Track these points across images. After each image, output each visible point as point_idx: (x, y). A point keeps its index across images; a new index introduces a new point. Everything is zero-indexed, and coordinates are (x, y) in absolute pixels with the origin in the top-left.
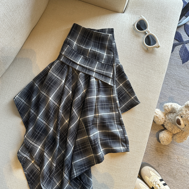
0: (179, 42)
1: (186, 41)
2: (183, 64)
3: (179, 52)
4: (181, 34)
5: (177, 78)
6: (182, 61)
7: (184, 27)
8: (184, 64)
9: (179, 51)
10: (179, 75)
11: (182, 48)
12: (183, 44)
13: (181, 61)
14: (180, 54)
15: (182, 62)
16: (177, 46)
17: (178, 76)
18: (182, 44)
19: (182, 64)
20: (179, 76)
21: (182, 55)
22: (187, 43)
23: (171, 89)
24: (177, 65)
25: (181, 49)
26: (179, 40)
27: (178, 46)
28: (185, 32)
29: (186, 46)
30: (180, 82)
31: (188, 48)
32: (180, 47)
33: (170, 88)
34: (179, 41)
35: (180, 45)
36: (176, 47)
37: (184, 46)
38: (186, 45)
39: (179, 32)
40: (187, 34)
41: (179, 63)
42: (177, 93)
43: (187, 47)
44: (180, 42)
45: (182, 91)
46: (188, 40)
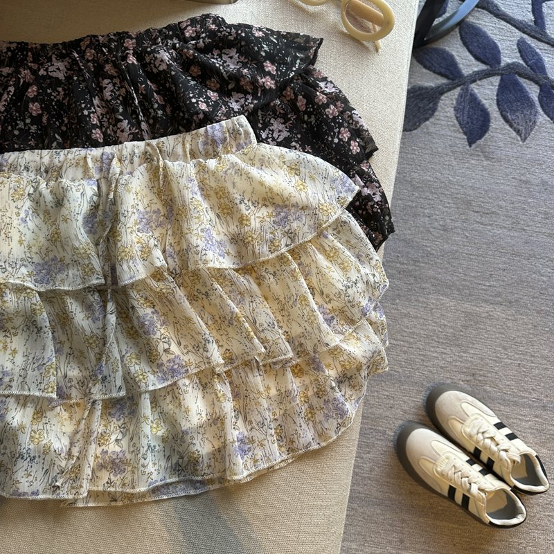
0: (451, 81)
1: (470, 75)
2: (470, 146)
3: (455, 110)
4: (452, 56)
5: (457, 194)
6: (468, 139)
7: (460, 33)
8: (473, 146)
9: (452, 109)
10: (463, 181)
11: (461, 97)
12: (464, 84)
13: (464, 139)
14: (458, 116)
15: (468, 141)
16: (446, 95)
17: (459, 185)
18: (460, 86)
19: (468, 147)
20: (463, 186)
21: (465, 118)
22: (474, 81)
23: (444, 230)
24: (452, 152)
25: (457, 100)
26: (448, 73)
27: (449, 93)
28: (465, 48)
29: (472, 90)
30: (469, 203)
31: (479, 95)
32: (454, 95)
33: (441, 225)
34: (451, 76)
35: (454, 88)
36: (443, 97)
37: (467, 90)
38: (473, 86)
39: (447, 49)
40: (471, 52)
41: (459, 145)
42: (464, 240)
43: (476, 91)
44: (453, 80)
45: (477, 231)
46: (476, 69)
